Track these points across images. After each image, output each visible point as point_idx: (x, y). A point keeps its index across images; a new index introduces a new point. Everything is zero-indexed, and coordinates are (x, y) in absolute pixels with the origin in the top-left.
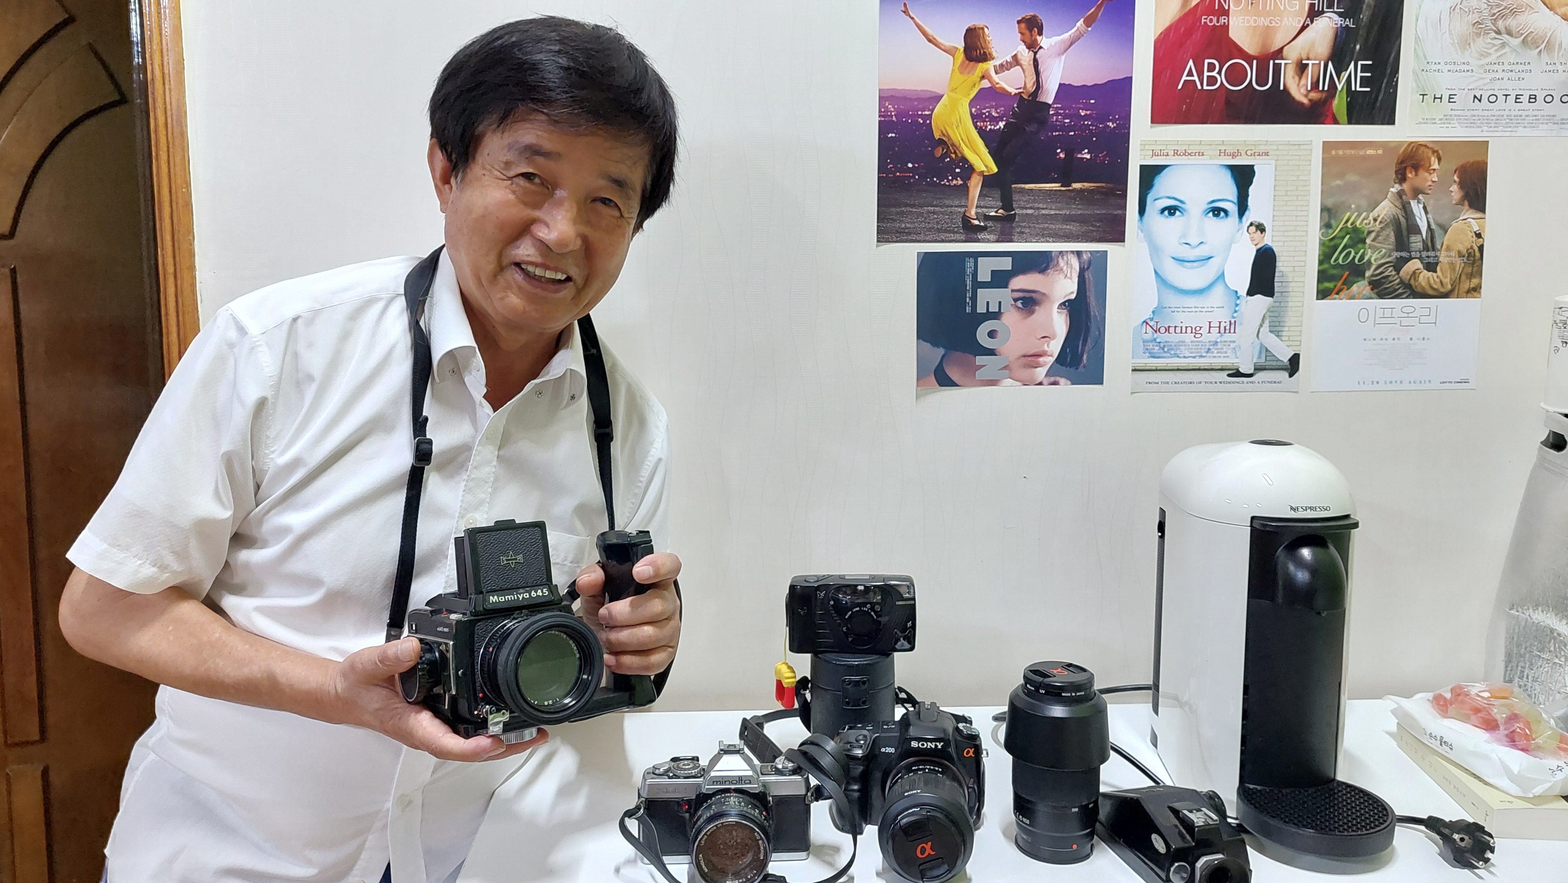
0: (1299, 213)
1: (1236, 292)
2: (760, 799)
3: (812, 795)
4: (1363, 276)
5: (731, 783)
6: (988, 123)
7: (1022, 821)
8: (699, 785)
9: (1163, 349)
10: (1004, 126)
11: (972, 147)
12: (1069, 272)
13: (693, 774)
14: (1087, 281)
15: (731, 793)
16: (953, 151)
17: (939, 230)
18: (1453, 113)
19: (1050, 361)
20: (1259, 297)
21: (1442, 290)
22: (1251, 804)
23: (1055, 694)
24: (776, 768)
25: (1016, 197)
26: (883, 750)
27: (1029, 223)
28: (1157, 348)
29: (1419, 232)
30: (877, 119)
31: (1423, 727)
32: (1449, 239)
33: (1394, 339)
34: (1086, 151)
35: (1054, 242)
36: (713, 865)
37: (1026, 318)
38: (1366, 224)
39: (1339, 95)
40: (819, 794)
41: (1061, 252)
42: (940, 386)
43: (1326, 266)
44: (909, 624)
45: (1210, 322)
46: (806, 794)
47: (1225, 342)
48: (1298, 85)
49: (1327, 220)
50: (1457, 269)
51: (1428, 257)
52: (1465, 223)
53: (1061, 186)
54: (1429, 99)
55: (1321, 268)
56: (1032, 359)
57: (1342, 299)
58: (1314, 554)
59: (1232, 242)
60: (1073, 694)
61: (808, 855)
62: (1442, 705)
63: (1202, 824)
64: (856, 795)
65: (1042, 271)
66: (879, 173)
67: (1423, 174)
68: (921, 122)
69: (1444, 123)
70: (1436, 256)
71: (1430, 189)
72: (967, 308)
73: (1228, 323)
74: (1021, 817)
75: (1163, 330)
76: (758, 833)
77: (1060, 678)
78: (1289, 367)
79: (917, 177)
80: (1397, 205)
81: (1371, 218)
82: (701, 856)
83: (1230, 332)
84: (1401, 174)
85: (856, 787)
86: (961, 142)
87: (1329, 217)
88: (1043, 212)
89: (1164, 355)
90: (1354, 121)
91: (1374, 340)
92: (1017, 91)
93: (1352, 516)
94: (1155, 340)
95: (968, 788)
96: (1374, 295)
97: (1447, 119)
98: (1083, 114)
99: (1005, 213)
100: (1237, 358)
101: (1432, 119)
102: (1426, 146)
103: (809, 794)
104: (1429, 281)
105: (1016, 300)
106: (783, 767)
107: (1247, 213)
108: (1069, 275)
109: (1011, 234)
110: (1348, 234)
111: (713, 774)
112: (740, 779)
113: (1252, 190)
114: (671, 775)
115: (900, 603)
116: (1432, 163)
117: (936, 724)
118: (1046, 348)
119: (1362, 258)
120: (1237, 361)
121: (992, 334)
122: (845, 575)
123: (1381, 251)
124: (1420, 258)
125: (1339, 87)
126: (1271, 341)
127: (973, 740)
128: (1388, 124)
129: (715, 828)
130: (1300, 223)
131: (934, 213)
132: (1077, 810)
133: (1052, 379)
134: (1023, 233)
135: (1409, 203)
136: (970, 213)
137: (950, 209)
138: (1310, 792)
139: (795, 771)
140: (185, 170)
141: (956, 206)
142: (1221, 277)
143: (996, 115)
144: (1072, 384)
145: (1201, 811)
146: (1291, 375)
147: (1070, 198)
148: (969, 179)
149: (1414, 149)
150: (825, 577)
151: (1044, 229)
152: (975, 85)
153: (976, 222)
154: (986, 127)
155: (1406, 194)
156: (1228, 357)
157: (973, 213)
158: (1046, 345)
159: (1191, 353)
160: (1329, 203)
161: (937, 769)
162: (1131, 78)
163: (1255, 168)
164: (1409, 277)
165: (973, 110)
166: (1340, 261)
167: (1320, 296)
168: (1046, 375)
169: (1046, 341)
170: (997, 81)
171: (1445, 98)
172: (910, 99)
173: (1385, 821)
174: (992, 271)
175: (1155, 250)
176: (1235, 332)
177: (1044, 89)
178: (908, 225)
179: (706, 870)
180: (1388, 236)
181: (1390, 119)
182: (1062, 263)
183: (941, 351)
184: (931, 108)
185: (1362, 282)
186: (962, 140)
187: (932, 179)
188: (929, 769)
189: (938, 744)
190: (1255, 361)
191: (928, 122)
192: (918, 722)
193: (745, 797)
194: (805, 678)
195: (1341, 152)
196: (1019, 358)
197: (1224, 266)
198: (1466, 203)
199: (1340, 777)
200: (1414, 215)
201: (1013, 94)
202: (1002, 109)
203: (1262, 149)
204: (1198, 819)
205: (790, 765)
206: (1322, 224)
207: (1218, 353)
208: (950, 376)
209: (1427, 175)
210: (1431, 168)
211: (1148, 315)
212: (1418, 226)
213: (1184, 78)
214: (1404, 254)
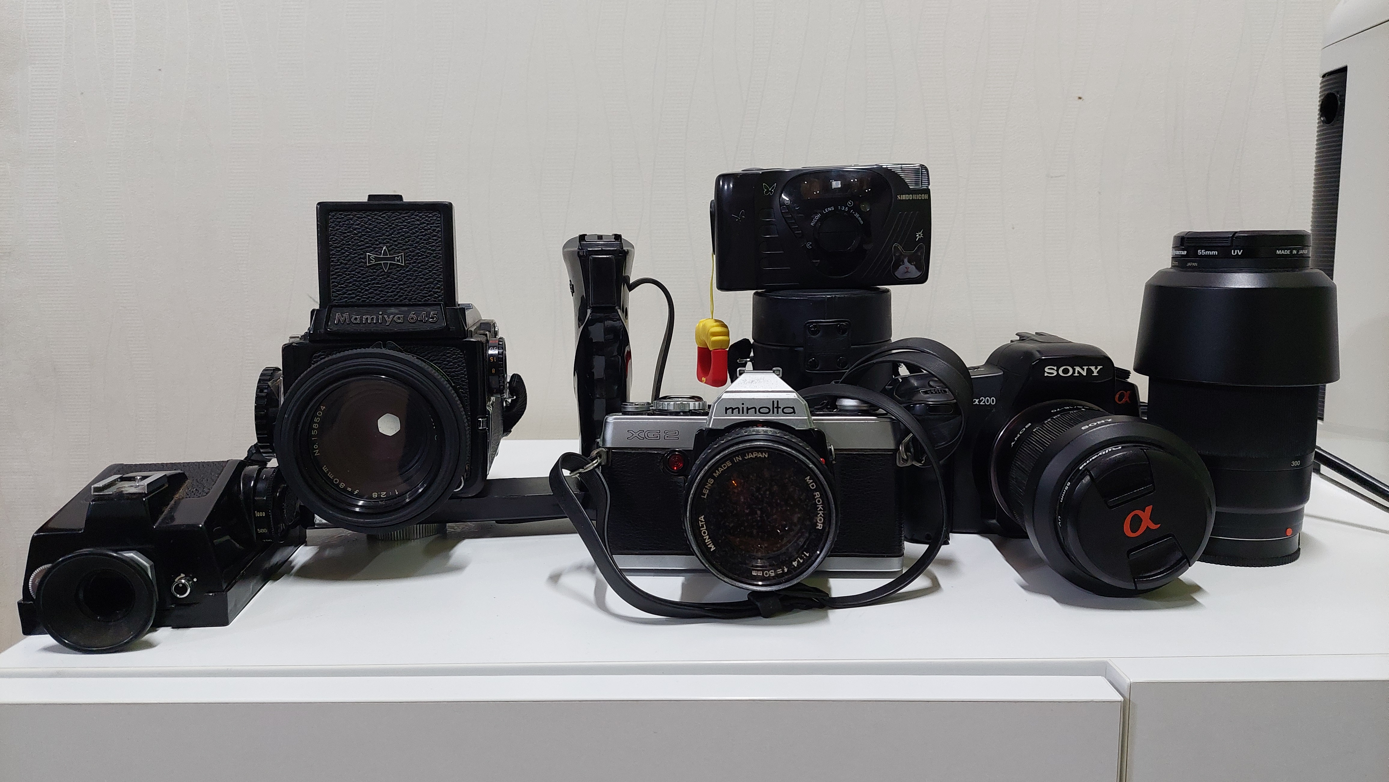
2: (813, 443)
3: (907, 450)
15: (758, 426)
26: (976, 401)
44: (919, 235)
103: (902, 449)
111: (726, 396)
115: (904, 197)
188: (1086, 409)
189: (1093, 368)
193: (784, 433)
194: (746, 341)
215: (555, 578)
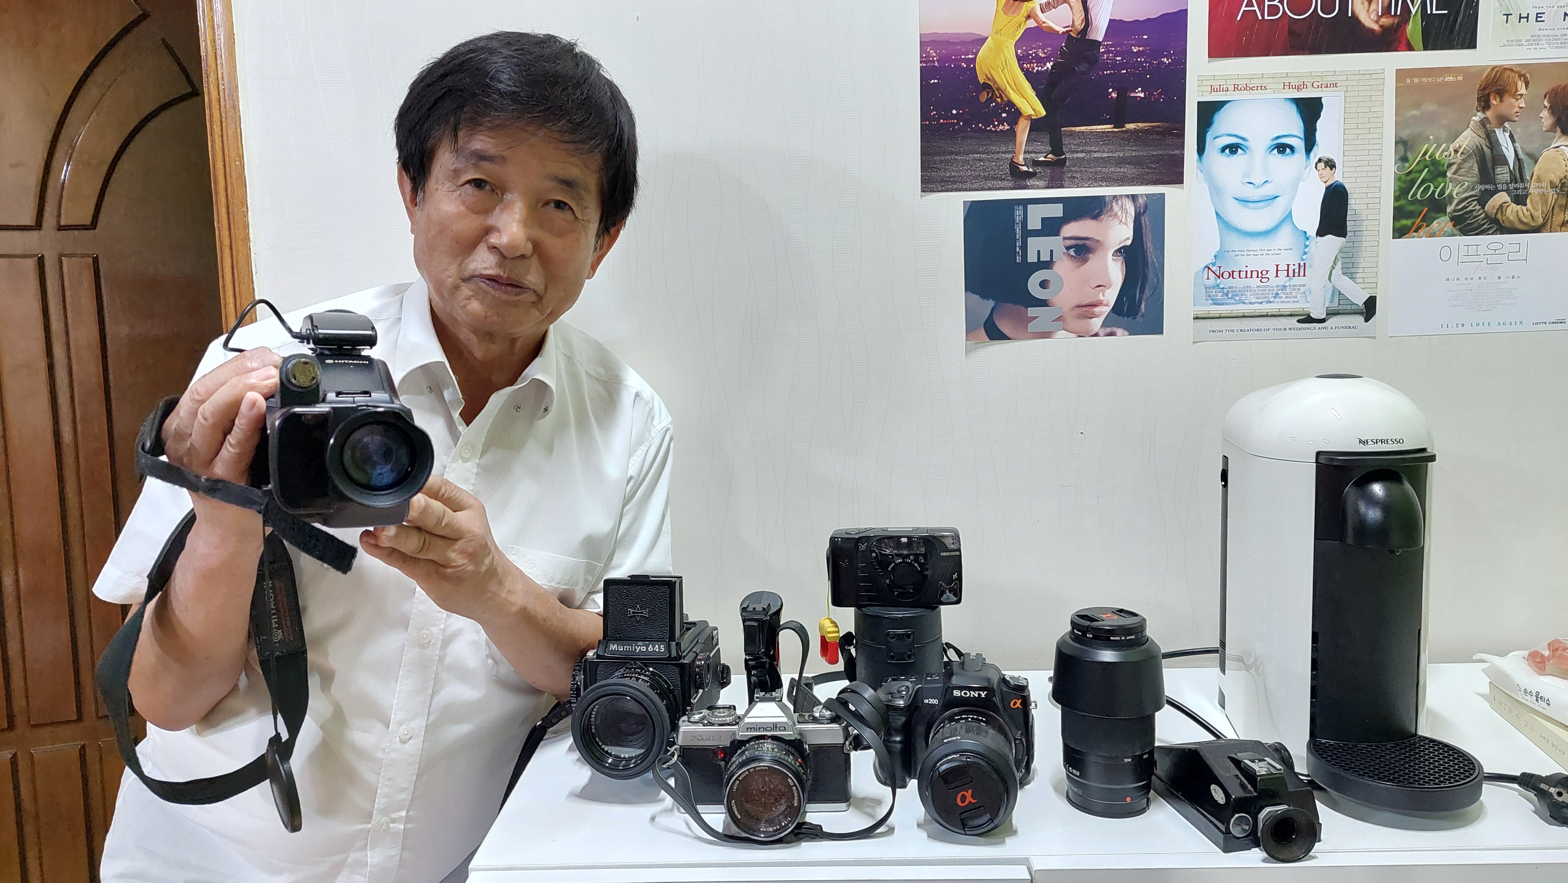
0: (1372, 147)
1: (1305, 232)
2: (795, 746)
3: (850, 744)
4: (1444, 212)
5: (765, 729)
6: (1035, 64)
7: (1072, 773)
8: (734, 733)
9: (1227, 295)
10: (1052, 66)
11: (1017, 89)
12: (1124, 217)
13: (728, 722)
14: (1143, 225)
15: (764, 739)
16: (998, 95)
17: (986, 178)
18: (1541, 33)
19: (1106, 311)
20: (1330, 237)
21: (1533, 224)
22: (1323, 758)
23: (1104, 637)
24: (813, 716)
25: (1066, 141)
26: (926, 701)
27: (1080, 167)
28: (1221, 294)
29: (1506, 163)
30: (919, 65)
31: (1517, 683)
32: (1540, 169)
33: (1480, 278)
34: (1140, 89)
35: (1107, 186)
36: (746, 811)
37: (1079, 266)
38: (1446, 156)
39: (1413, 20)
40: (858, 743)
41: (1115, 197)
42: (991, 340)
43: (1402, 202)
44: (955, 576)
45: (1277, 266)
46: (845, 743)
47: (1294, 286)
48: (1368, 11)
49: (1402, 154)
50: (1550, 199)
51: (1516, 189)
52: (1557, 151)
53: (1114, 128)
54: (1514, 19)
55: (1397, 204)
56: (1087, 309)
57: (1421, 237)
58: (1387, 489)
59: (1298, 179)
60: (1123, 638)
61: (849, 806)
62: (1538, 662)
63: (1265, 773)
64: (899, 746)
65: (1096, 217)
66: (921, 121)
67: (1509, 100)
68: (965, 66)
69: (1532, 44)
70: (1525, 188)
71: (1517, 116)
72: (1018, 258)
73: (1297, 266)
74: (1070, 768)
75: (1226, 275)
76: (791, 779)
77: (1110, 621)
78: (1365, 311)
79: (961, 123)
80: (1481, 135)
81: (1451, 149)
82: (733, 801)
83: (1299, 276)
84: (1484, 102)
85: (898, 739)
86: (1007, 85)
87: (1406, 151)
88: (1096, 155)
89: (1228, 301)
90: (1429, 48)
91: (1458, 279)
92: (1065, 30)
93: (1428, 450)
94: (1218, 285)
95: (1015, 739)
96: (1456, 232)
97: (1535, 40)
98: (1135, 51)
99: (1055, 158)
100: (1308, 302)
101: (1517, 41)
102: (1511, 70)
103: (847, 743)
104: (1518, 215)
105: (1068, 248)
106: (820, 716)
107: (1315, 148)
108: (1124, 220)
109: (1062, 180)
110: (1426, 167)
111: (747, 720)
112: (775, 726)
113: (1319, 124)
114: (706, 722)
115: (945, 554)
116: (1519, 88)
117: (981, 674)
118: (1102, 298)
119: (1442, 193)
120: (1307, 305)
121: (1044, 284)
122: (888, 528)
123: (1464, 184)
124: (1507, 191)
125: (1413, 11)
126: (1344, 284)
127: (1021, 691)
128: (1468, 48)
129: (747, 773)
130: (1373, 158)
131: (980, 160)
132: (1130, 760)
133: (1109, 330)
134: (1074, 177)
135: (1494, 132)
136: (1018, 159)
137: (996, 156)
138: (1388, 746)
139: (834, 720)
140: (238, 143)
141: (1003, 153)
142: (1289, 216)
143: (1043, 56)
144: (1130, 334)
145: (1265, 760)
146: (1367, 320)
147: (1123, 139)
148: (1016, 123)
149: (1499, 73)
150: (866, 530)
151: (1096, 173)
152: (1020, 25)
153: (1025, 168)
154: (1033, 68)
155: (1490, 123)
156: (1298, 301)
157: (1021, 159)
158: (1101, 293)
159: (1258, 298)
160: (1405, 134)
161: (980, 718)
162: (1186, 10)
163: (1323, 100)
164: (1495, 211)
165: (1019, 51)
166: (1418, 196)
167: (1397, 235)
168: (1101, 327)
169: (1102, 291)
170: (1044, 20)
171: (1532, 18)
172: (953, 43)
173: (1472, 775)
174: (1042, 218)
175: (1216, 191)
176: (1304, 276)
177: (1094, 27)
178: (953, 174)
179: (739, 817)
180: (1471, 168)
181: (1470, 43)
182: (1116, 208)
183: (991, 303)
184: (974, 51)
185: (1442, 218)
186: (1008, 83)
187: (977, 125)
188: (973, 719)
189: (981, 693)
190: (1327, 305)
191: (972, 66)
192: (962, 672)
193: (780, 743)
194: (849, 634)
195: (1416, 81)
196: (1072, 309)
197: (1291, 205)
198: (1558, 129)
199: (1422, 732)
200: (1500, 145)
201: (1061, 32)
202: (1050, 49)
203: (1330, 79)
204: (1260, 768)
205: (828, 713)
206: (1398, 157)
207: (1286, 297)
208: (1000, 327)
209: (1513, 101)
210: (1518, 93)
211: (1210, 260)
212: (1504, 155)
213: (1243, 8)
214: (1488, 187)
215: (653, 819)
